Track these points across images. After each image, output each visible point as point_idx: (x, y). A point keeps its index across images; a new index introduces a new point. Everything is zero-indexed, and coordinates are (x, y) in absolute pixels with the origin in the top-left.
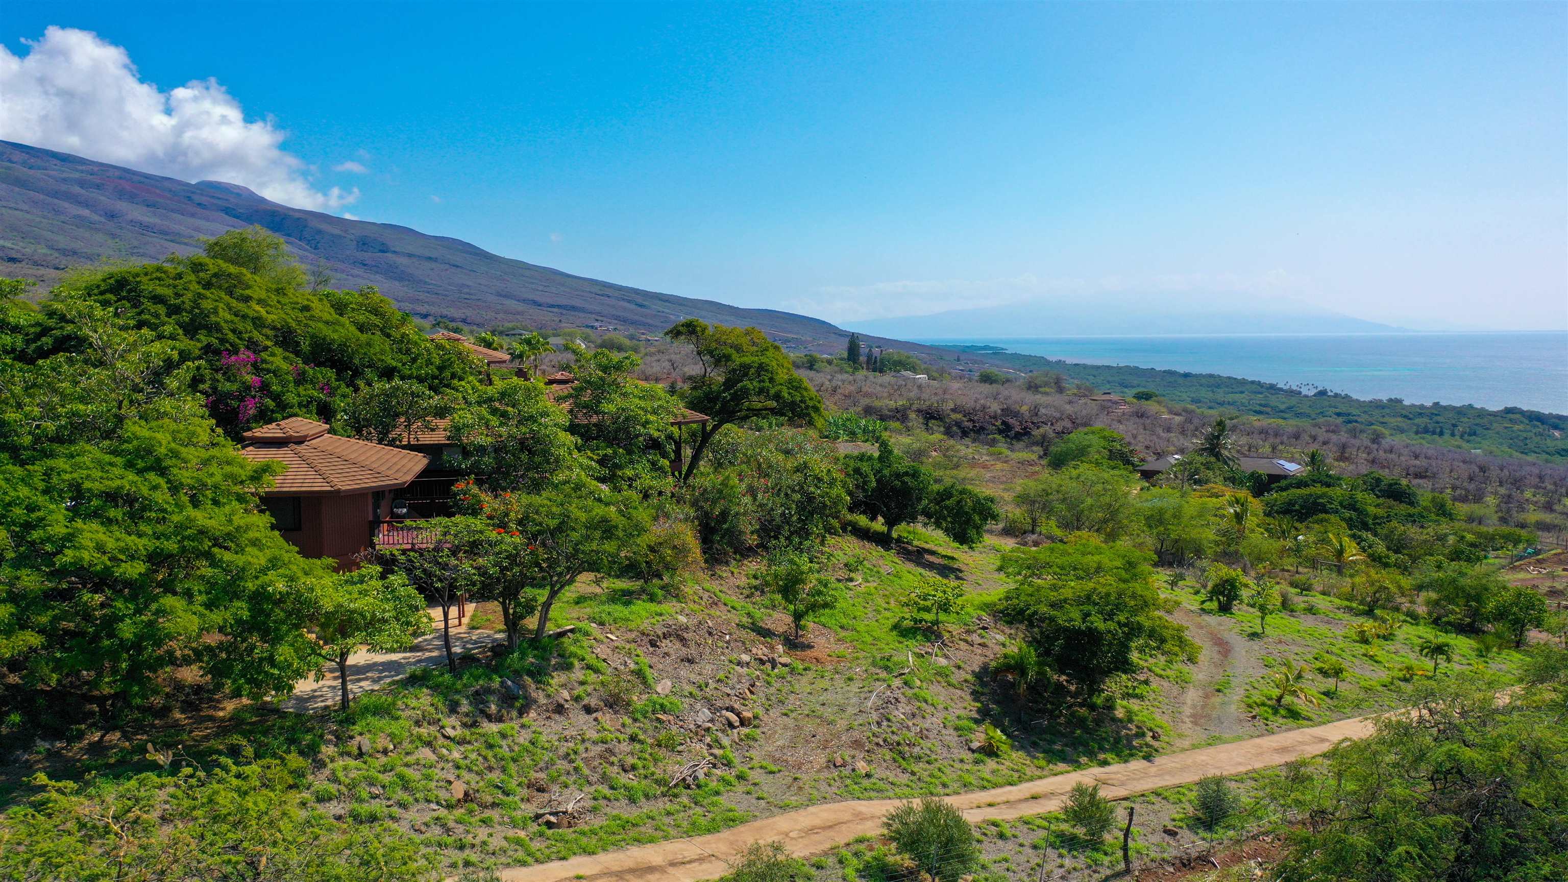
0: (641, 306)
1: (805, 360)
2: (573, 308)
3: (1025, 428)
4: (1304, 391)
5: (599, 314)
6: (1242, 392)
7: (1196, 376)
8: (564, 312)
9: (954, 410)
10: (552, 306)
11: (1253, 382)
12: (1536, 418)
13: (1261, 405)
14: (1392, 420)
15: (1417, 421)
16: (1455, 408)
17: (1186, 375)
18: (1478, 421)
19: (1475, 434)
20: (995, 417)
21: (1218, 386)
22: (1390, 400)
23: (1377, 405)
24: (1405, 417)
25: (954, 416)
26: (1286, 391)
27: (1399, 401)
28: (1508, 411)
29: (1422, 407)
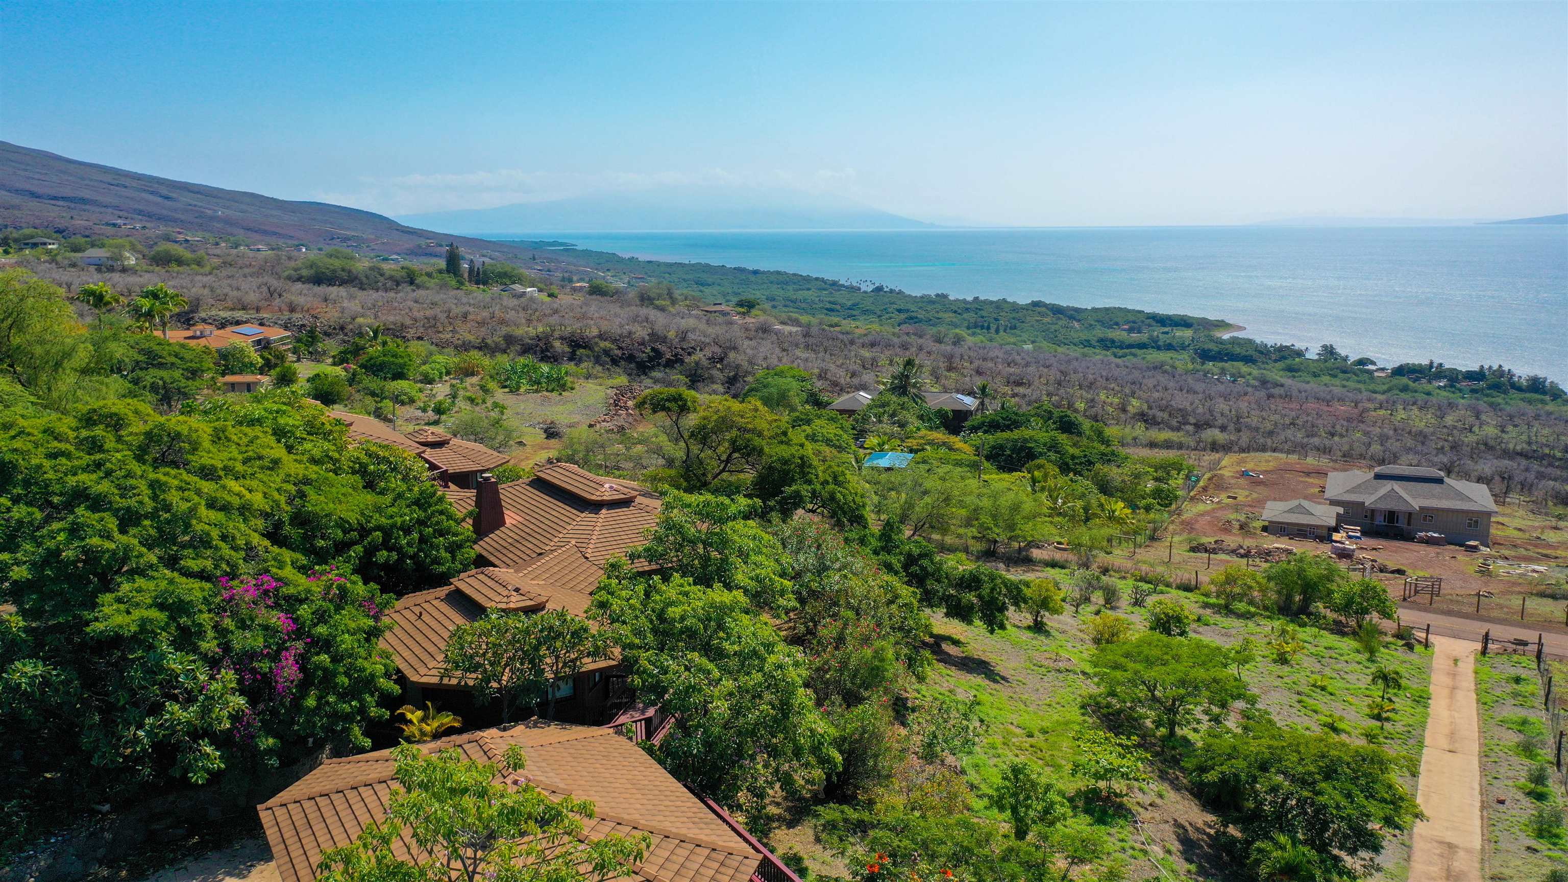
0: (167, 198)
1: (404, 273)
2: (83, 201)
3: (676, 355)
4: (864, 288)
5: (117, 208)
6: (809, 289)
7: (764, 273)
8: (73, 205)
9: (601, 336)
10: (55, 198)
11: (817, 279)
12: (1057, 311)
13: (830, 302)
14: (946, 315)
15: (965, 315)
16: (992, 302)
17: (756, 272)
18: (1014, 315)
19: (1015, 328)
20: (642, 343)
21: (787, 283)
22: (937, 295)
23: (926, 301)
24: (955, 312)
25: (603, 344)
26: (847, 287)
27: (945, 296)
28: (1036, 304)
29: (964, 301)
